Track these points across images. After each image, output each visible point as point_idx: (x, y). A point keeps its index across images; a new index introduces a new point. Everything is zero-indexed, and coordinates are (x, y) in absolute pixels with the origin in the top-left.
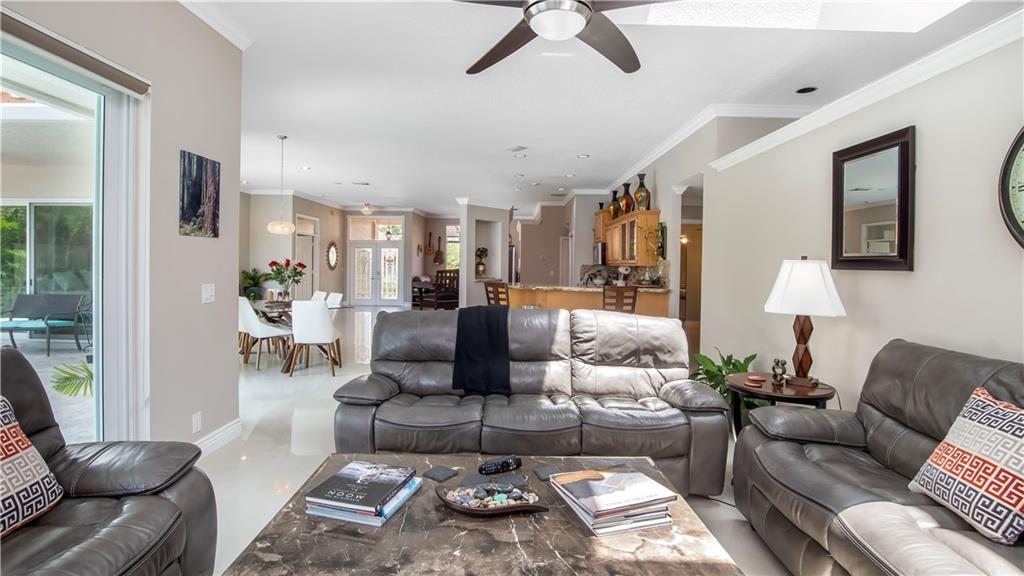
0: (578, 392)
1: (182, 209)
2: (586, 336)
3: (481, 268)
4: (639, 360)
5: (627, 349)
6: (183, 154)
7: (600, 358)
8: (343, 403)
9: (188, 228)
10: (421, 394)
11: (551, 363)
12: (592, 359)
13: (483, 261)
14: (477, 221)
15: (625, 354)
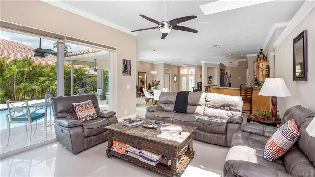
0: (205, 115)
1: (123, 70)
2: (208, 100)
3: (210, 82)
4: (225, 108)
5: (220, 104)
6: (123, 60)
7: (212, 106)
8: (148, 111)
9: (124, 74)
10: (167, 111)
11: (199, 106)
12: (210, 106)
13: (211, 80)
14: (208, 68)
15: (220, 106)
